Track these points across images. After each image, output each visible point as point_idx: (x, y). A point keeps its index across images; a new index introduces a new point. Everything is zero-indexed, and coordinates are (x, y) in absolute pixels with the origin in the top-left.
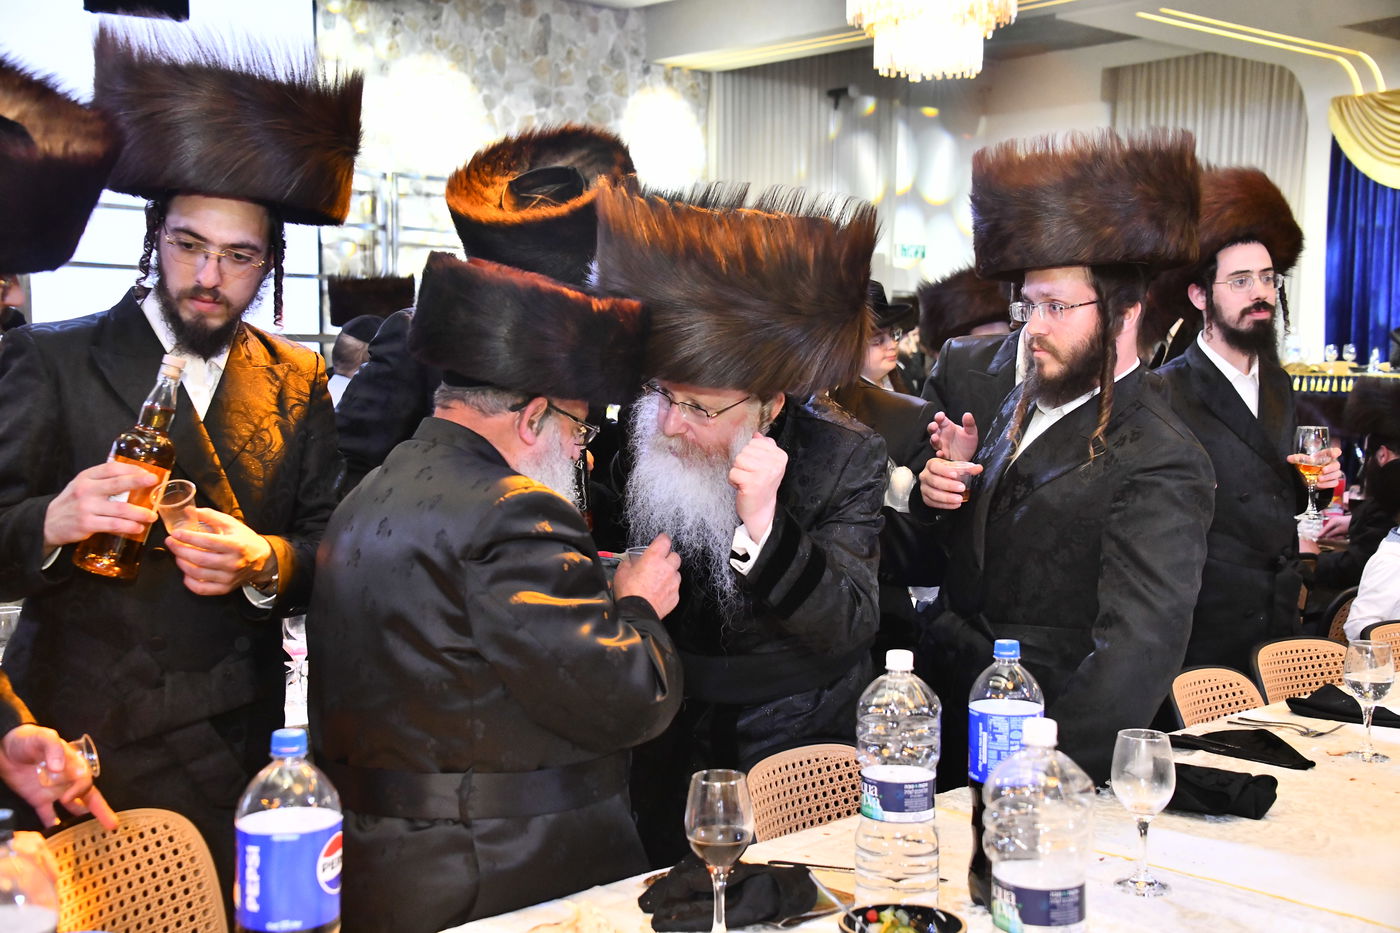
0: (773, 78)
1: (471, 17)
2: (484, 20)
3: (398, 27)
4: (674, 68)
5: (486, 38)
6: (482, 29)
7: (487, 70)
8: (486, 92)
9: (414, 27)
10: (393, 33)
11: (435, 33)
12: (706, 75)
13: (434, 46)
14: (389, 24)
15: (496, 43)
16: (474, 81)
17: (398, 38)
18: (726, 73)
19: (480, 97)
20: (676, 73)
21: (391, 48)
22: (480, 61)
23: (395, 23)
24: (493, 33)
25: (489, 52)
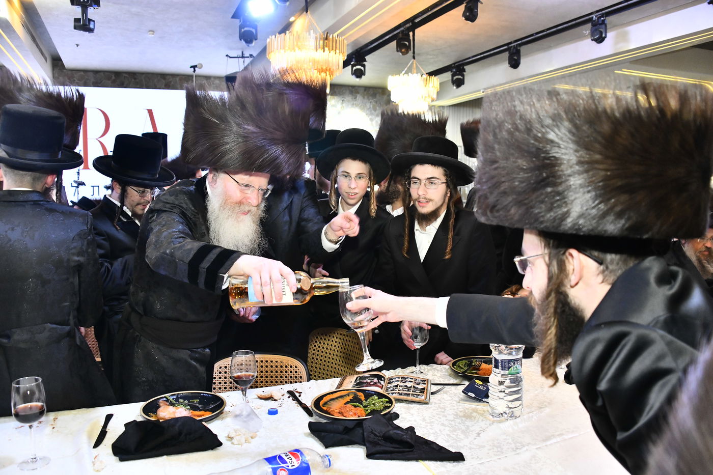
0: (467, 107)
1: (366, 97)
2: (370, 98)
3: (344, 102)
4: (432, 106)
5: (370, 103)
6: (369, 100)
7: (371, 111)
8: (370, 117)
9: (348, 101)
10: (342, 103)
11: (355, 102)
12: (443, 107)
13: (354, 106)
14: (341, 101)
15: (373, 103)
16: (367, 114)
17: (344, 105)
18: (450, 106)
19: (369, 119)
20: (433, 107)
21: (341, 108)
22: (369, 109)
23: (343, 101)
24: (372, 101)
25: (371, 106)
